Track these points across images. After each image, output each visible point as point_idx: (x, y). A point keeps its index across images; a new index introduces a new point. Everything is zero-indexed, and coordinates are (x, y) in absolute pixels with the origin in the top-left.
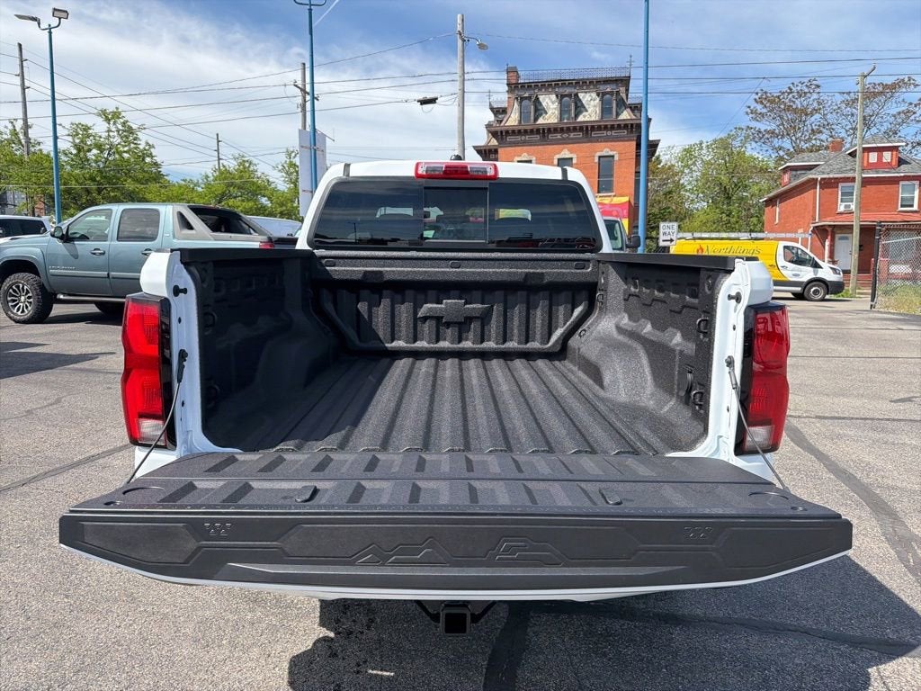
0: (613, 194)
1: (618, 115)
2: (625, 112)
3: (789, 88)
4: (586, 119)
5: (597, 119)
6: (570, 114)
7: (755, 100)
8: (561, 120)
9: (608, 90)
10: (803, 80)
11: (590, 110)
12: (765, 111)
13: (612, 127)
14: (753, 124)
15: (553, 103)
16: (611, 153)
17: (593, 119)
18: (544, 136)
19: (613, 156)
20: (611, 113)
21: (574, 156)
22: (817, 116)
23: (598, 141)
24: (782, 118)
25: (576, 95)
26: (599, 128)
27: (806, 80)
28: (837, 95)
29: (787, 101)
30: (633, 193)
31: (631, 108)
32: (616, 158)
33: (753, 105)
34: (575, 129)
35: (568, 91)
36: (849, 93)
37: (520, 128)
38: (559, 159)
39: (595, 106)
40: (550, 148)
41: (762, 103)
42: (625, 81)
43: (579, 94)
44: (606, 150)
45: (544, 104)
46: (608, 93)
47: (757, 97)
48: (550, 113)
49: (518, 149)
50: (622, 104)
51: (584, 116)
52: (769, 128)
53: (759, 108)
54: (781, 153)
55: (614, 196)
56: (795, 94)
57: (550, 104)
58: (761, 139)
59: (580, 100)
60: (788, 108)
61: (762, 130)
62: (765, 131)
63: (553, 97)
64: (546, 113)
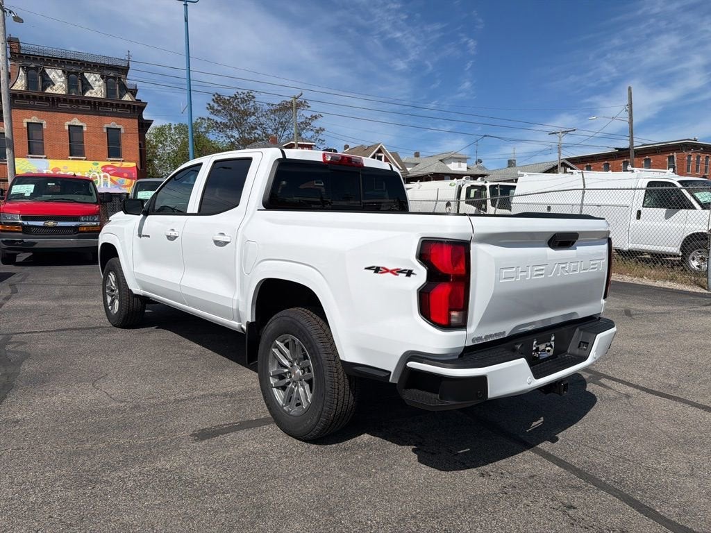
0: (122, 159)
1: (121, 96)
2: (127, 96)
3: (235, 95)
4: (93, 95)
5: (103, 97)
6: (77, 89)
7: (213, 100)
8: (69, 93)
9: (111, 75)
10: (244, 91)
11: (96, 88)
12: (219, 108)
13: (117, 106)
14: (212, 117)
15: (60, 77)
16: (118, 127)
17: (99, 96)
18: (53, 104)
19: (119, 129)
20: (115, 93)
21: (84, 125)
22: (253, 117)
23: (105, 115)
24: (231, 115)
25: (82, 74)
26: (106, 105)
27: (246, 92)
28: (265, 104)
29: (234, 104)
30: (139, 160)
31: (131, 92)
32: (122, 131)
33: (212, 103)
34: (83, 102)
35: (74, 69)
36: (272, 105)
37: (28, 93)
38: (69, 126)
39: (99, 86)
40: (60, 115)
41: (217, 103)
42: (125, 70)
43: (85, 74)
44: (113, 123)
45: (51, 76)
46: (111, 77)
47: (214, 98)
48: (57, 85)
49: (27, 112)
50: (124, 89)
51: (91, 93)
52: (223, 122)
53: (216, 106)
54: (233, 140)
55: (123, 161)
56: (239, 100)
57: (57, 77)
58: (217, 128)
59: (86, 79)
60: (235, 109)
61: (219, 122)
62: (221, 123)
63: (60, 72)
64: (54, 85)
